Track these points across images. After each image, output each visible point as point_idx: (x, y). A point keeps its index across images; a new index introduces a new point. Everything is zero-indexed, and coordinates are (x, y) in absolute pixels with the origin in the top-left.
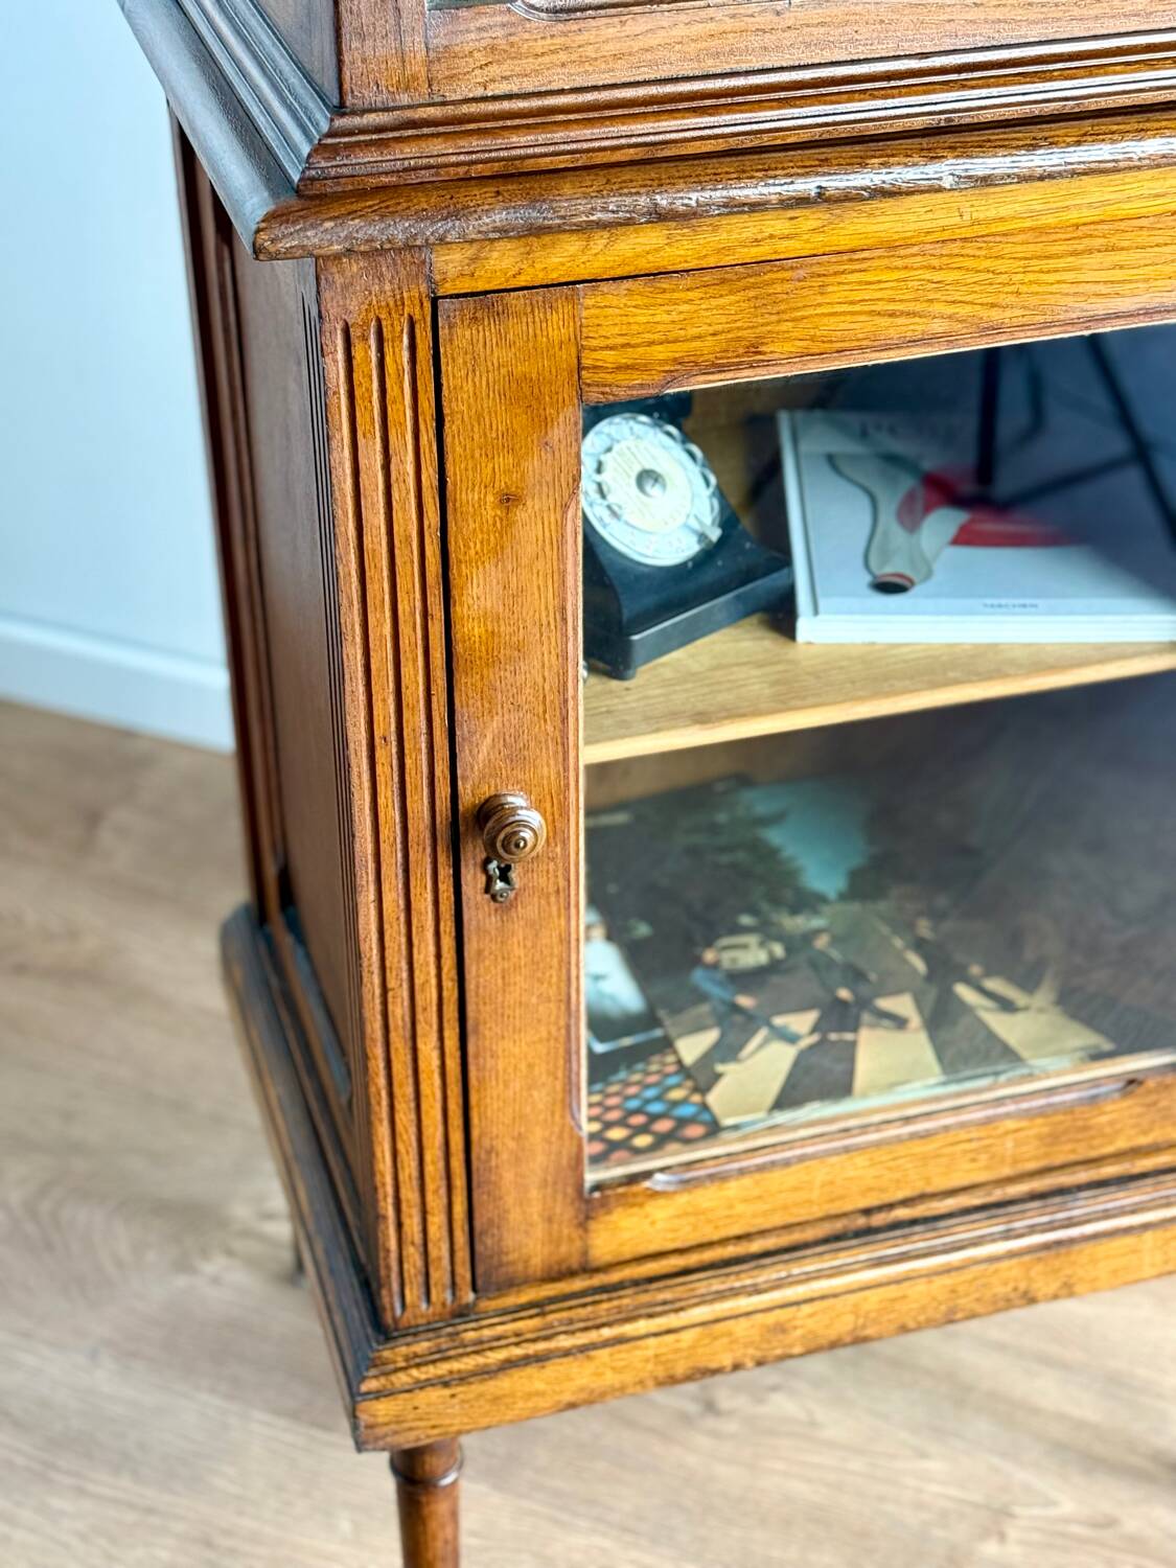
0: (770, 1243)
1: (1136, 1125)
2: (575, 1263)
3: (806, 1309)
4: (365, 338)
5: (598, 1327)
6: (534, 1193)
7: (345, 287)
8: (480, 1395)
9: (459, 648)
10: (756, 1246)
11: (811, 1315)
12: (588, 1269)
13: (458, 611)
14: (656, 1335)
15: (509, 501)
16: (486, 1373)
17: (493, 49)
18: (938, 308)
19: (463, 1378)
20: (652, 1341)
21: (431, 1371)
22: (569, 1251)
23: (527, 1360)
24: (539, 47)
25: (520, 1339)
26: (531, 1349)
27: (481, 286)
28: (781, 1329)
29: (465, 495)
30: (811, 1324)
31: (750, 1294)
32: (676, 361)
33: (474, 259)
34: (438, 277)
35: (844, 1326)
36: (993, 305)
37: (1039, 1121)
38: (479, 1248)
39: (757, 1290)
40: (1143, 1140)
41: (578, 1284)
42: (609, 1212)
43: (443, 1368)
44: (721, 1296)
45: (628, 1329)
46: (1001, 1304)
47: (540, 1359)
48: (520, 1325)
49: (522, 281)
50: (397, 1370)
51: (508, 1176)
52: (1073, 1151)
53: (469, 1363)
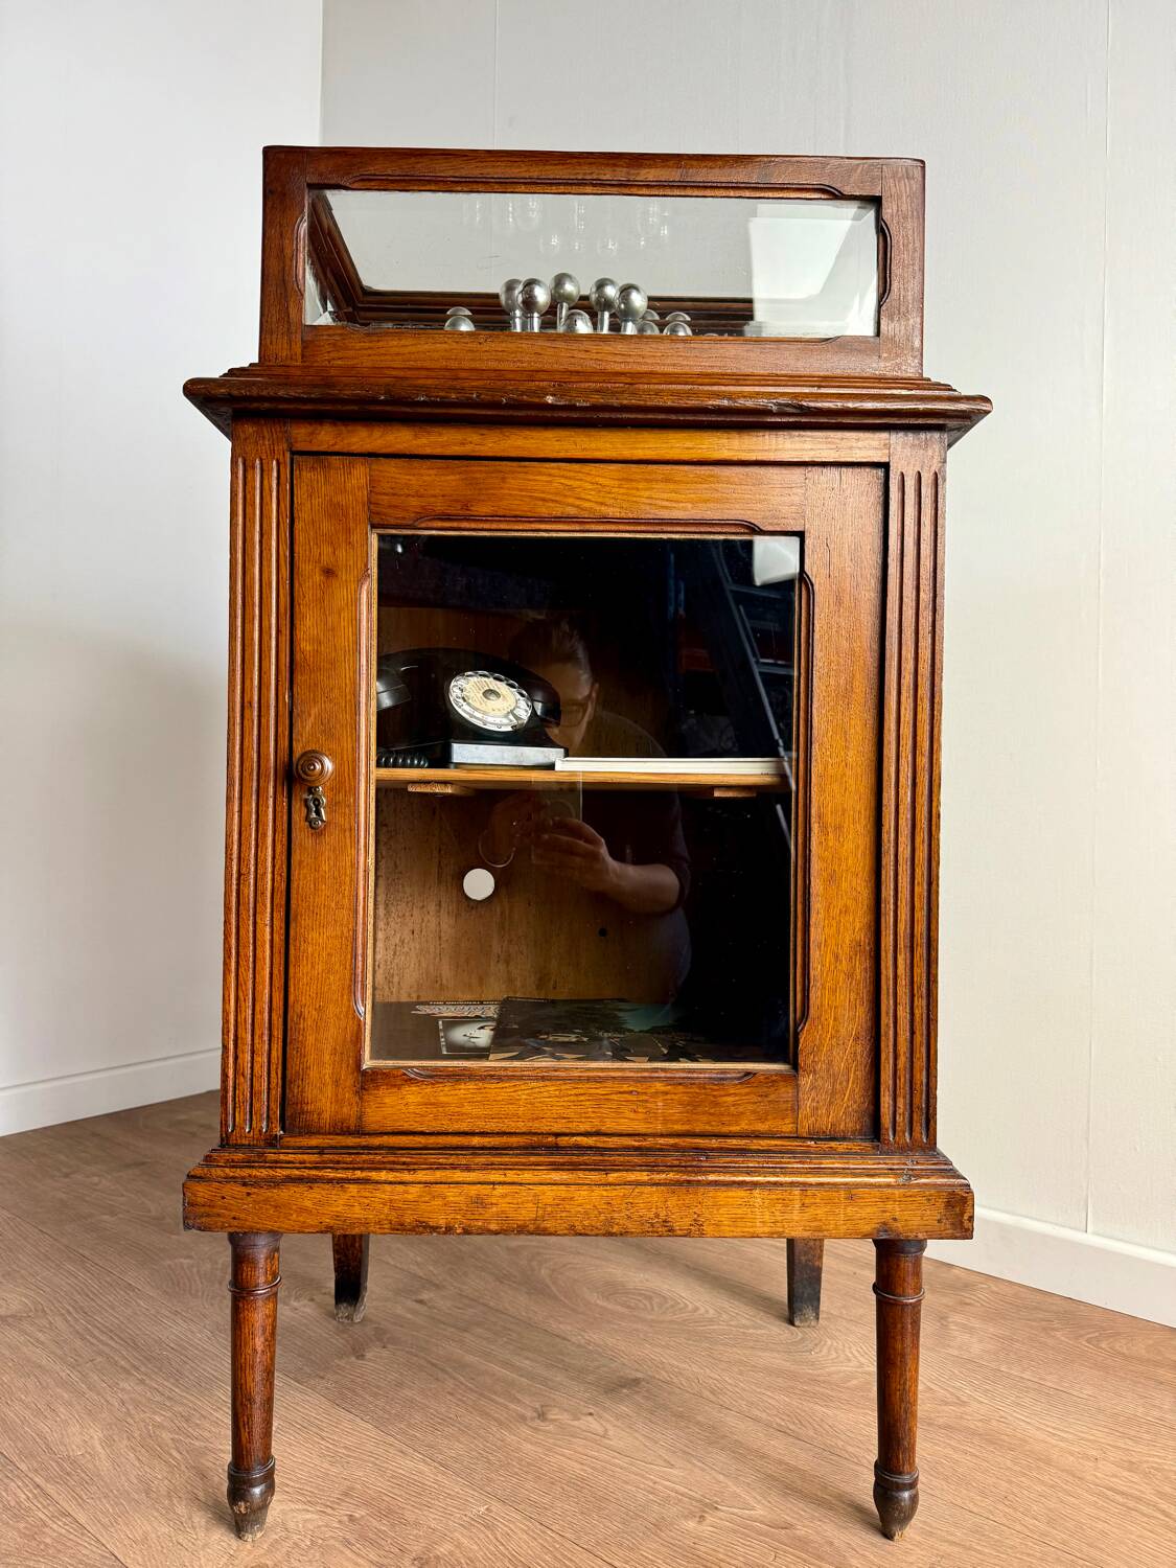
0: (486, 1141)
1: (754, 1112)
2: (352, 1123)
3: (500, 1190)
4: (253, 467)
5: (354, 1169)
6: (327, 1057)
7: (246, 439)
8: (266, 1201)
9: (298, 657)
10: (476, 1141)
11: (503, 1196)
12: (360, 1132)
13: (300, 634)
14: (391, 1183)
15: (329, 573)
16: (275, 1183)
17: (334, 345)
18: (570, 500)
19: (257, 1183)
20: (388, 1188)
21: (238, 1172)
22: (349, 1112)
23: (300, 1180)
24: (358, 345)
25: (303, 1165)
26: (306, 1173)
27: (315, 449)
28: (480, 1202)
29: (304, 567)
30: (503, 1205)
31: (463, 1170)
32: (423, 507)
33: (312, 433)
34: (293, 441)
35: (526, 1214)
36: (602, 504)
37: (681, 1089)
38: (289, 1095)
39: (468, 1169)
40: (762, 1127)
41: (351, 1141)
42: (377, 1088)
43: (246, 1172)
44: (441, 1167)
45: (374, 1175)
46: (647, 1227)
47: (311, 1181)
48: (305, 1157)
49: (337, 448)
50: (218, 1166)
51: (311, 1039)
52: (709, 1123)
53: (264, 1173)
